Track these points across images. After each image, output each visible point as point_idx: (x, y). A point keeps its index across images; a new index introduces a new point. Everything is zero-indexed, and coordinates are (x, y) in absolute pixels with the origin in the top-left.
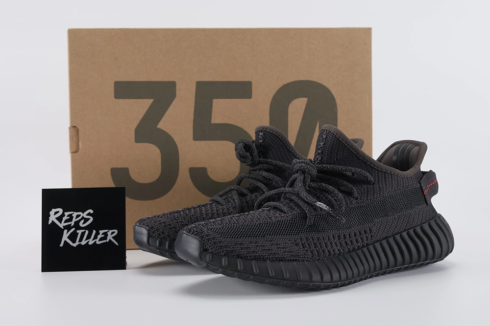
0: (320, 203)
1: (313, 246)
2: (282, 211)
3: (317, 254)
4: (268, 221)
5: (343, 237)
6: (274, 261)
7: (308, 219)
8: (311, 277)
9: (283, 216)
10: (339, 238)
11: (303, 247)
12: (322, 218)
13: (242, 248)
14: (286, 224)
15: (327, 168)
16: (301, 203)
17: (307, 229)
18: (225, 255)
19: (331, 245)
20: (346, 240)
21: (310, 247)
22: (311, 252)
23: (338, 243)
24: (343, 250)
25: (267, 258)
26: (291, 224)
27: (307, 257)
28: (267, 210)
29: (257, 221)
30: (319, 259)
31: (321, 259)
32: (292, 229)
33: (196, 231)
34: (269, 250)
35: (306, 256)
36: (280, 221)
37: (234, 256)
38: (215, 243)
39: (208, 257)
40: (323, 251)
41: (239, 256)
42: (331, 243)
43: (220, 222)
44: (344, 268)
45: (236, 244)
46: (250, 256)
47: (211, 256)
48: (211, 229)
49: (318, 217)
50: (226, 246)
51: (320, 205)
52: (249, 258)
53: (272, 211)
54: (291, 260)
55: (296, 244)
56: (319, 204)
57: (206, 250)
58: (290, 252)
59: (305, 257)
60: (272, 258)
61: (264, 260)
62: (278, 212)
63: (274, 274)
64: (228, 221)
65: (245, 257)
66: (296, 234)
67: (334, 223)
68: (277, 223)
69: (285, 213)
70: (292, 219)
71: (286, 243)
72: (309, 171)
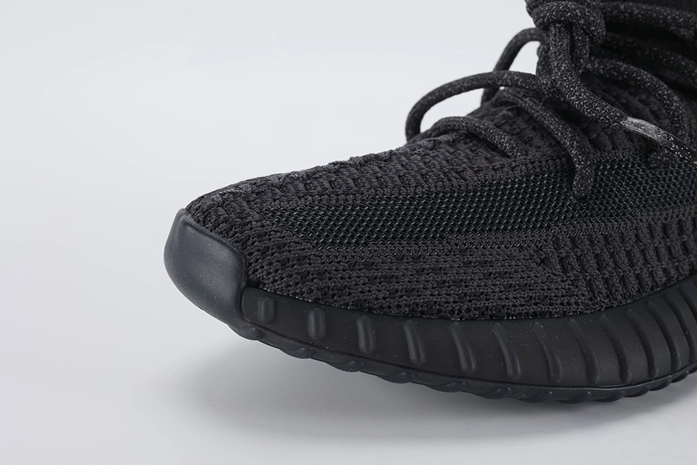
0: (636, 121)
1: (593, 262)
2: (492, 147)
3: (604, 291)
4: (455, 182)
5: (675, 227)
6: (473, 319)
7: (577, 177)
8: (590, 369)
9: (498, 165)
10: (638, 239)
11: (565, 270)
12: (617, 173)
13: (372, 280)
14: (511, 194)
15: (631, 14)
16: (552, 123)
17: (574, 210)
18: (316, 301)
19: (645, 259)
20: (686, 239)
21: (583, 270)
22: (589, 284)
23: (663, 251)
24: (677, 268)
25: (452, 312)
26: (525, 192)
27: (576, 303)
28: (448, 143)
29: (418, 184)
30: (612, 307)
31: (616, 304)
32: (527, 209)
33: (226, 221)
34: (458, 283)
35: (573, 300)
36: (491, 185)
37: (347, 304)
38: (284, 263)
39: (262, 308)
40: (623, 280)
41: (362, 308)
42: (643, 252)
43: (301, 186)
44: (684, 329)
45: (352, 266)
46: (399, 306)
47: (271, 304)
48: (273, 215)
49: (605, 168)
50: (320, 274)
51: (637, 125)
52: (394, 311)
53: (462, 146)
54: (527, 314)
55: (543, 261)
56: (631, 123)
57: (255, 285)
58: (523, 287)
59: (569, 304)
60: (468, 310)
61: (442, 318)
62: (483, 152)
63: (473, 366)
64: (327, 185)
65: (382, 308)
66: (541, 227)
67: (651, 188)
68: (482, 191)
69: (504, 154)
70: (528, 176)
71: (511, 257)
72: (589, 24)
